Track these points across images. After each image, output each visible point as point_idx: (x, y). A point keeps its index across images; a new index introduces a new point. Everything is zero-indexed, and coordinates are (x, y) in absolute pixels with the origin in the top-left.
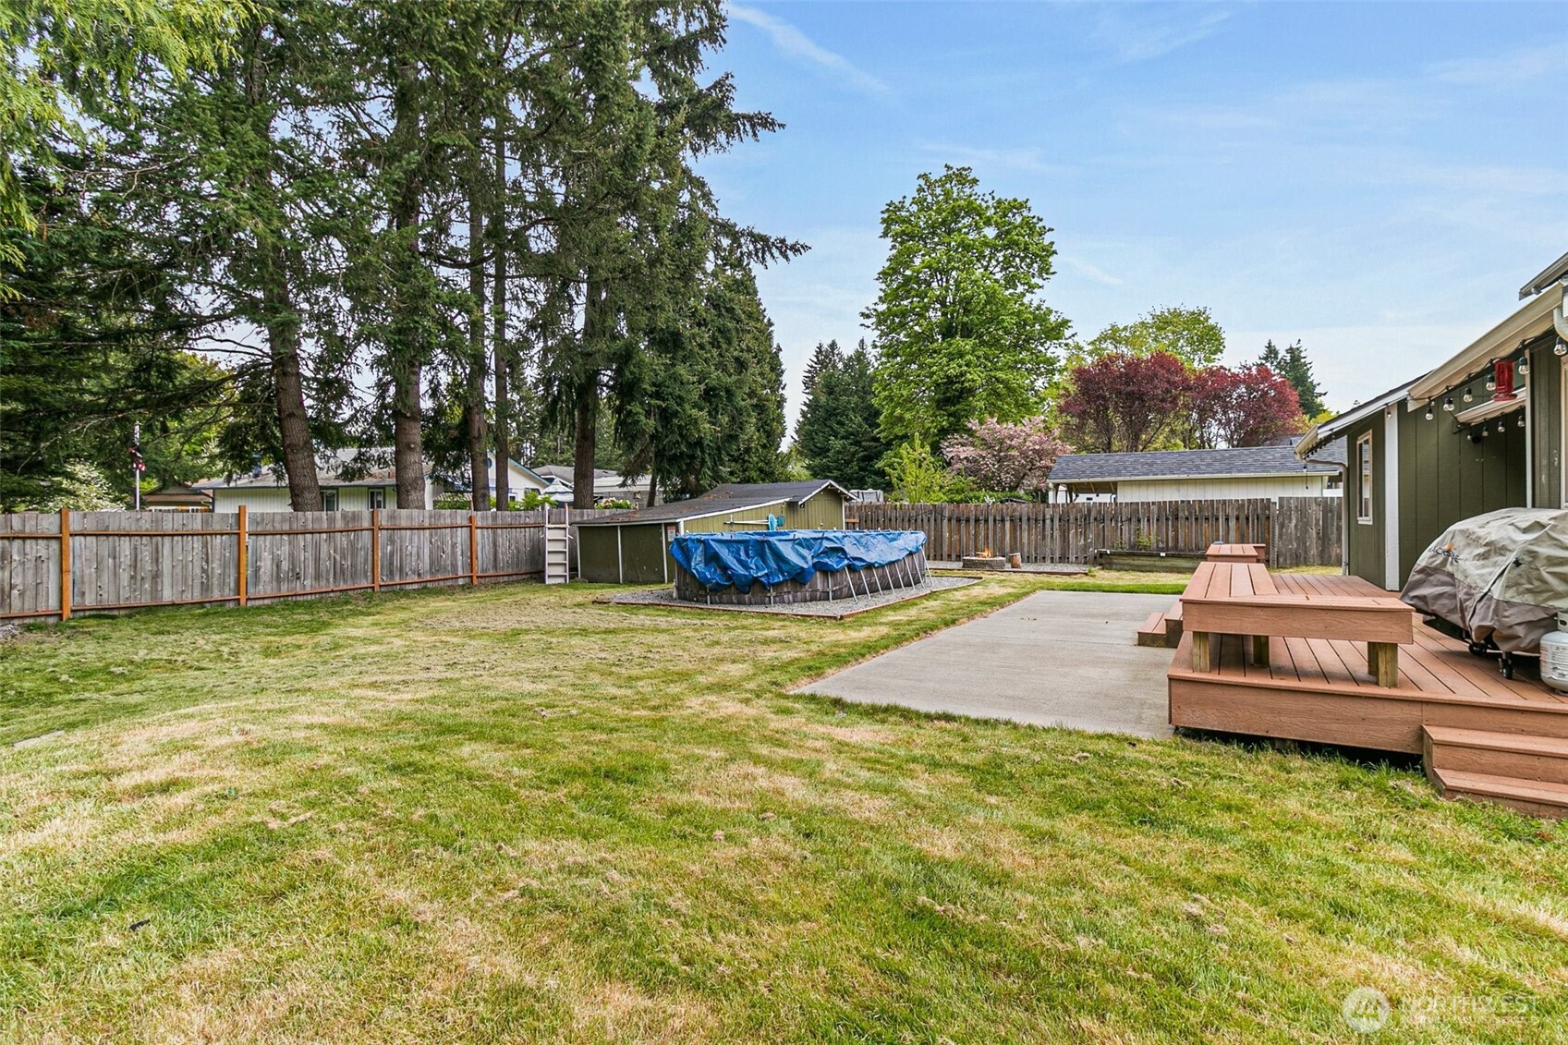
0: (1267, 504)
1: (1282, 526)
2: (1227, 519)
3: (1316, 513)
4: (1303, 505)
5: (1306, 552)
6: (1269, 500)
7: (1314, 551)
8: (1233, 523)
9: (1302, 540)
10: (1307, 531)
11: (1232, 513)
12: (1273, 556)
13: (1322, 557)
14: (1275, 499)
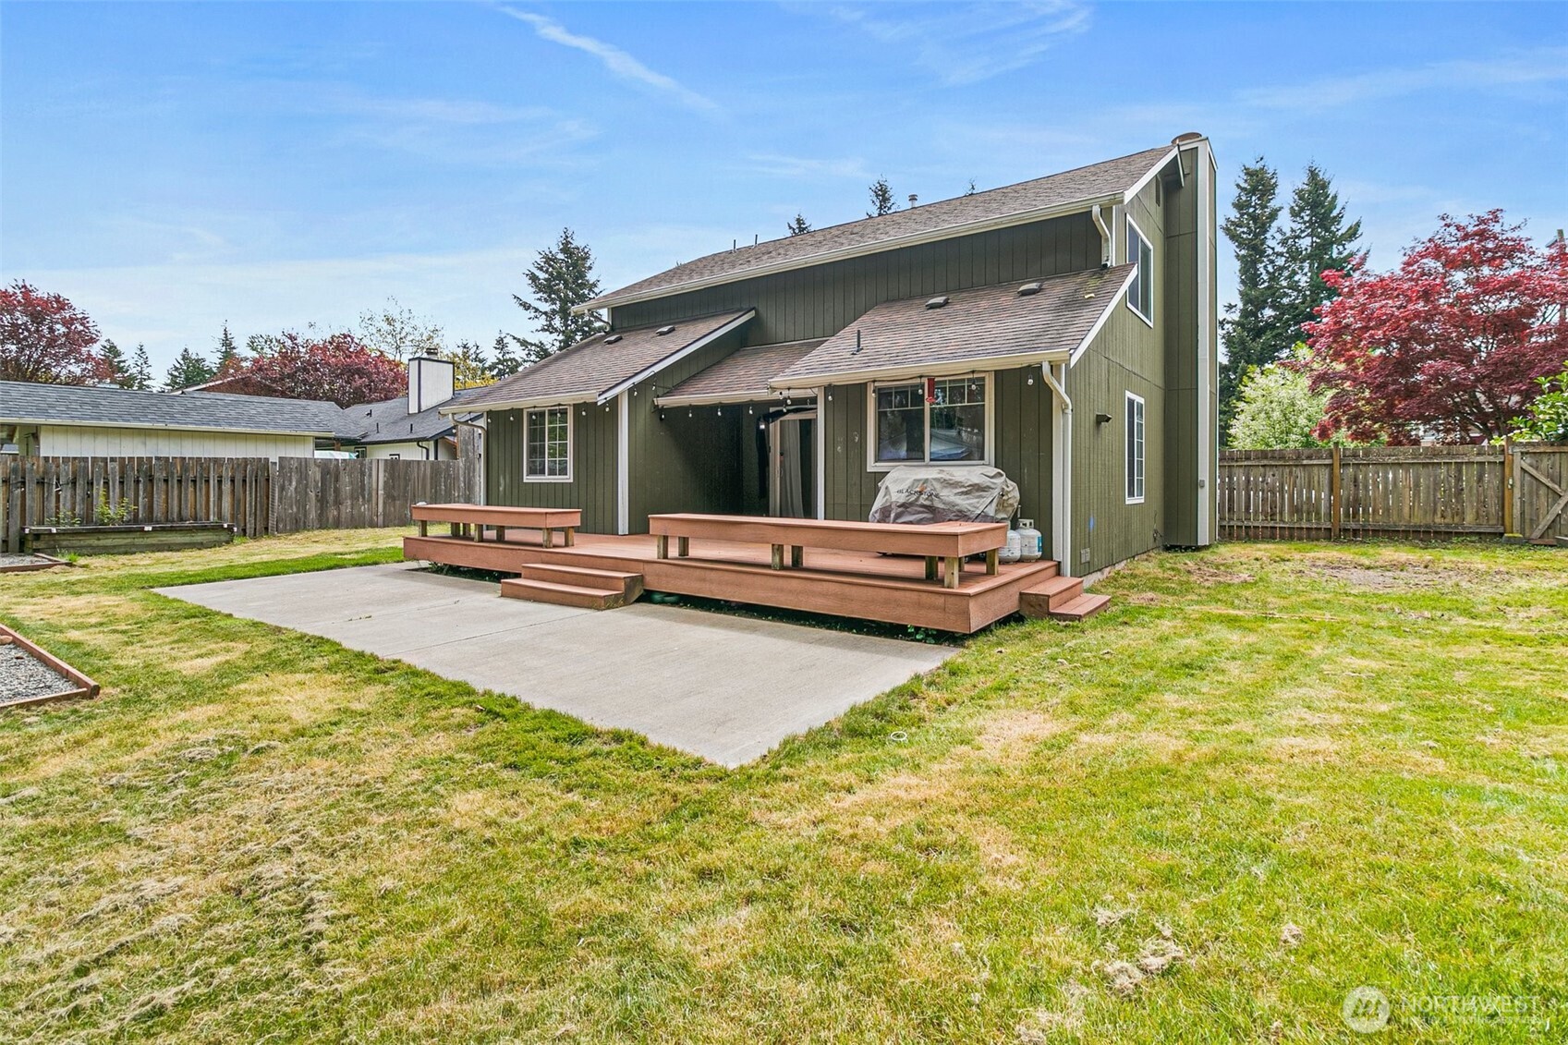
0: (264, 464)
1: (282, 488)
2: (220, 482)
3: (315, 474)
4: (303, 465)
5: (305, 516)
6: (267, 459)
7: (313, 515)
8: (227, 487)
9: (302, 503)
10: (306, 493)
11: (227, 474)
12: (271, 523)
13: (320, 521)
14: (274, 458)
